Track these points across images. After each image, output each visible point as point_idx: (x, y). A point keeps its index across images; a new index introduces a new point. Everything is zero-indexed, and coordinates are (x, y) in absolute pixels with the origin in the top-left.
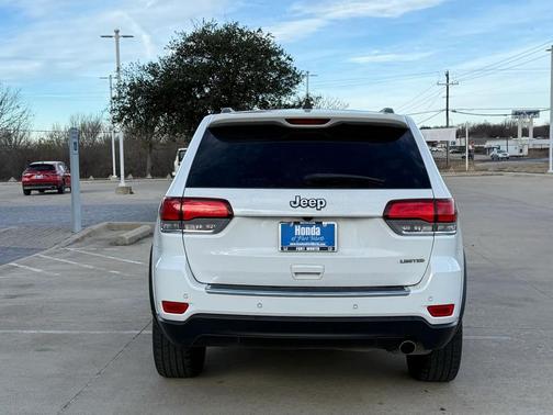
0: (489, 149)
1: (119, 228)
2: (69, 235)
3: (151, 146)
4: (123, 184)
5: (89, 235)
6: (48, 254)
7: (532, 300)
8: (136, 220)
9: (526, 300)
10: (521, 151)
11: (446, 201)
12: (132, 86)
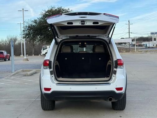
0: (143, 45)
1: (26, 71)
2: (11, 73)
3: (34, 45)
4: (25, 57)
5: (17, 73)
6: (5, 79)
7: (150, 89)
8: (31, 68)
9: (148, 89)
10: (154, 45)
11: (120, 60)
12: (29, 27)
